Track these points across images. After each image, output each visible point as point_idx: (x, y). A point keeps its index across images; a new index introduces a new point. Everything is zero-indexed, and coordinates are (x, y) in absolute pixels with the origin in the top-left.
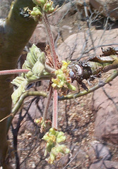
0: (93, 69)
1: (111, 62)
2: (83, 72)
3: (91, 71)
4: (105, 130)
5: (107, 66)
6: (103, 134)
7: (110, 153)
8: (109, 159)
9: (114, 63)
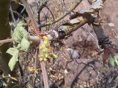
0: (66, 31)
1: (78, 23)
2: (59, 35)
3: (65, 33)
4: (74, 40)
5: (76, 27)
6: (73, 43)
7: (79, 54)
8: (79, 58)
9: (80, 24)
